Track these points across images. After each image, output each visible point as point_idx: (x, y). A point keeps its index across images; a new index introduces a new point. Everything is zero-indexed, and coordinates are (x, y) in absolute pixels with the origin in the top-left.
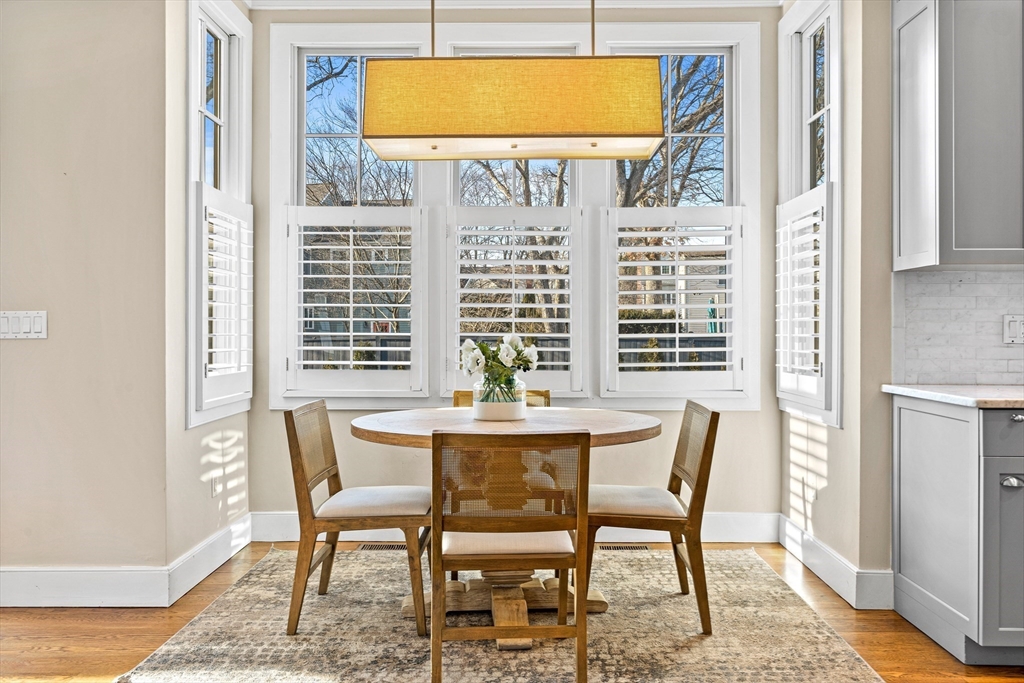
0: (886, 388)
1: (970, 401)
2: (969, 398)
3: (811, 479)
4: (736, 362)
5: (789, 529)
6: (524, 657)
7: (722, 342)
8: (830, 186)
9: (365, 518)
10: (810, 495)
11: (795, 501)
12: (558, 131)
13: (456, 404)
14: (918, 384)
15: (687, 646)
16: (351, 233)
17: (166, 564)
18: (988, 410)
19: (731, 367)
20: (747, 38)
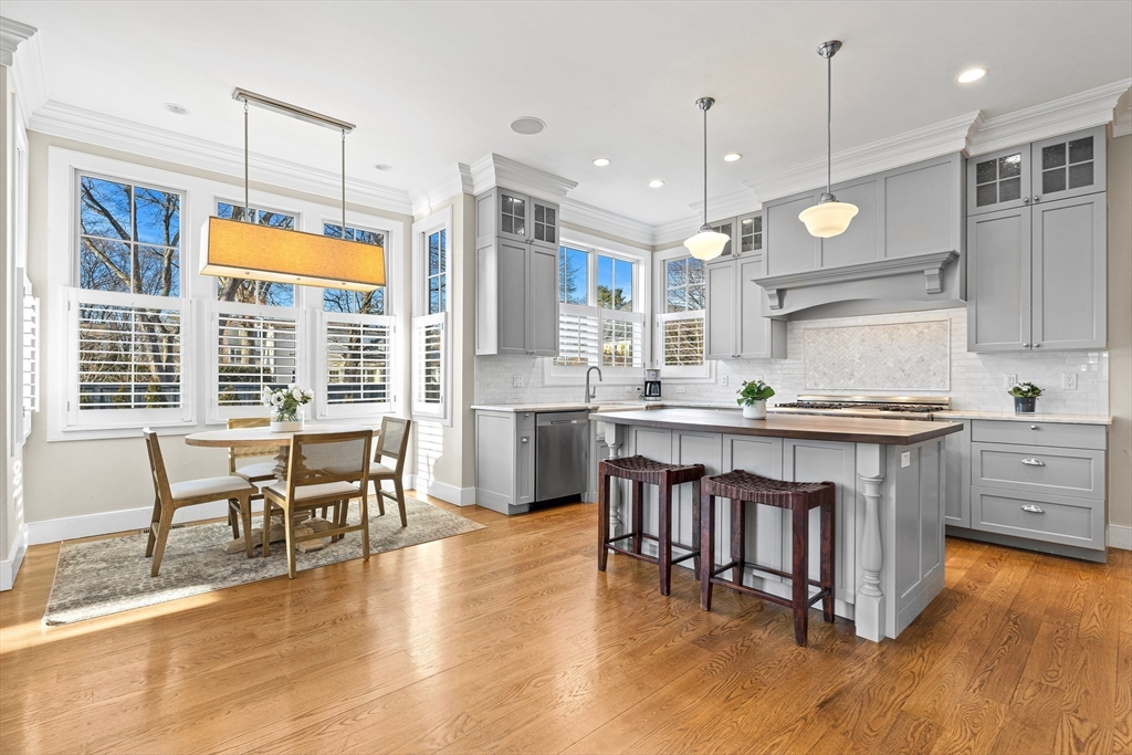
0: (472, 407)
1: (512, 409)
2: (511, 409)
3: (431, 454)
4: (392, 398)
5: (418, 481)
6: (322, 552)
7: (383, 387)
8: (446, 314)
9: (212, 495)
10: (432, 462)
11: (420, 467)
12: (331, 276)
13: (231, 427)
14: (484, 405)
15: (399, 532)
16: (133, 312)
17: (7, 558)
18: (518, 413)
19: (389, 401)
20: (396, 229)
